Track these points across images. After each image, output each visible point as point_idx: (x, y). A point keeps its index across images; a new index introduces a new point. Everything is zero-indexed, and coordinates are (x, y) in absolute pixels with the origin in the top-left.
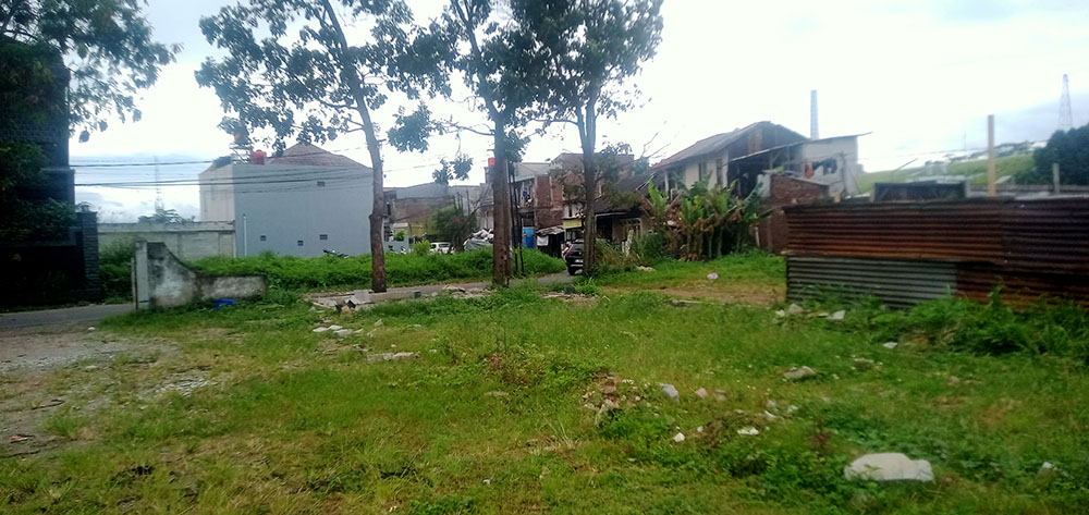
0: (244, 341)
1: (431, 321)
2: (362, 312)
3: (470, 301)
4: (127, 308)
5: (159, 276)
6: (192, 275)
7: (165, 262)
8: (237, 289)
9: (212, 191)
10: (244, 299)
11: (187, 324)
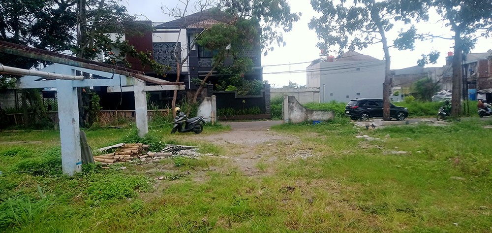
0: (326, 139)
1: (416, 137)
2: (379, 130)
3: (437, 128)
4: (280, 122)
5: (292, 110)
6: (304, 110)
7: (294, 104)
8: (322, 116)
9: (312, 74)
10: (324, 121)
11: (302, 130)
